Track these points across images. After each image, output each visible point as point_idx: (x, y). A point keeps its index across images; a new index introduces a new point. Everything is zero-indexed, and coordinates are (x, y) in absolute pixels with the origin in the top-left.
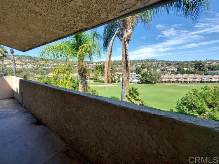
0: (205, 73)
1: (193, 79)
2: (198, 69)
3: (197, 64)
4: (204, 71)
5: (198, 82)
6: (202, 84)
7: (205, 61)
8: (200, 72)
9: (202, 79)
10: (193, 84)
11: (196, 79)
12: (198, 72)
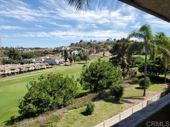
0: (21, 62)
1: (12, 70)
2: (13, 57)
3: (11, 52)
4: (19, 59)
5: (17, 73)
6: (21, 75)
7: (16, 48)
8: (16, 61)
9: (20, 69)
10: (13, 76)
11: (14, 70)
12: (13, 61)
